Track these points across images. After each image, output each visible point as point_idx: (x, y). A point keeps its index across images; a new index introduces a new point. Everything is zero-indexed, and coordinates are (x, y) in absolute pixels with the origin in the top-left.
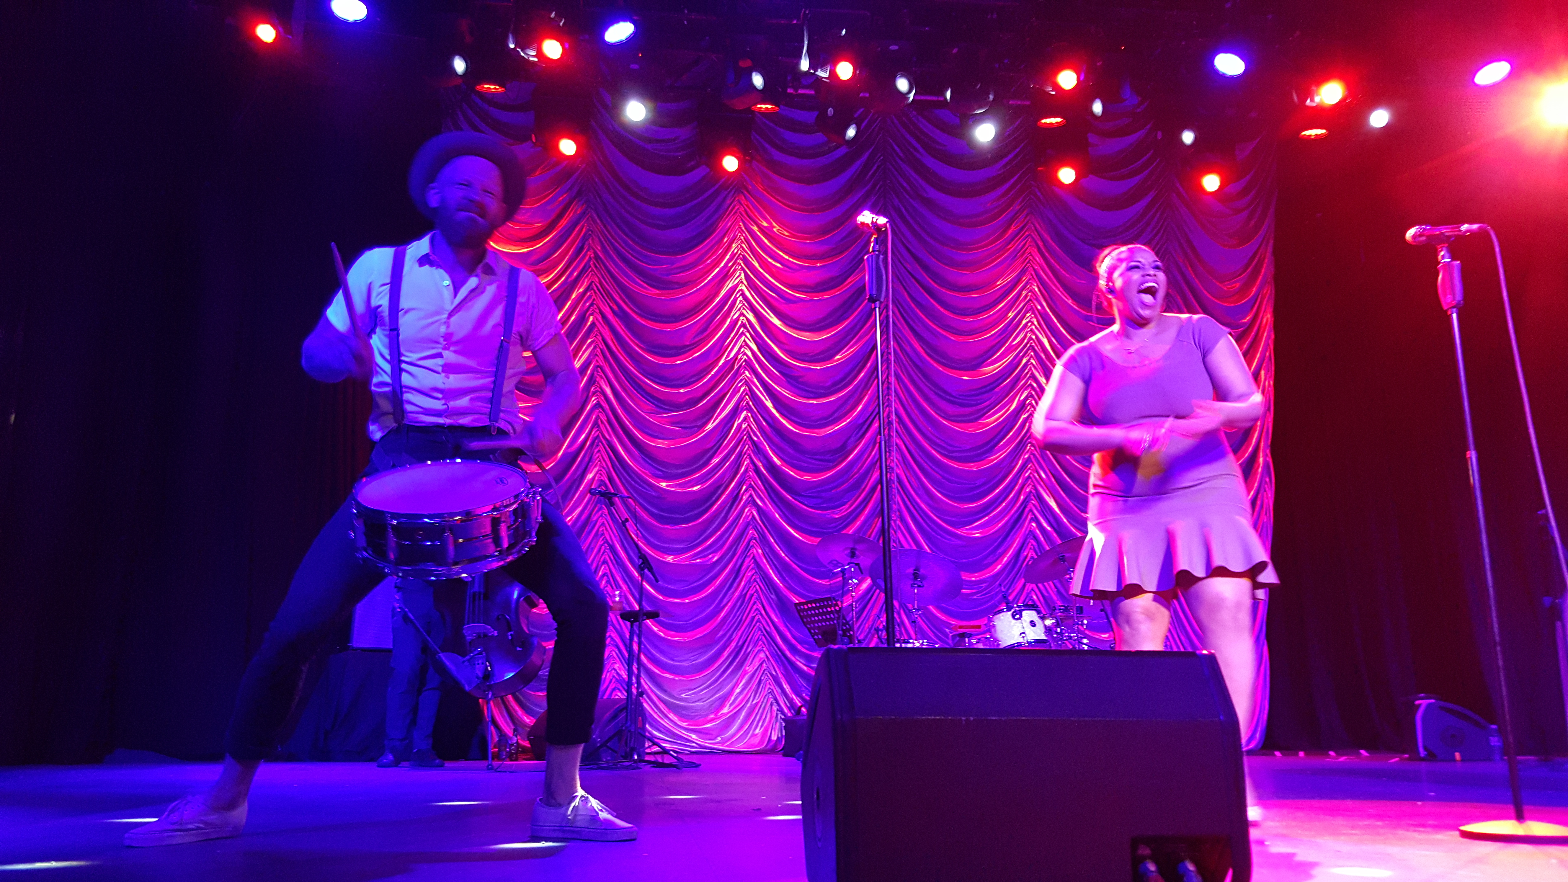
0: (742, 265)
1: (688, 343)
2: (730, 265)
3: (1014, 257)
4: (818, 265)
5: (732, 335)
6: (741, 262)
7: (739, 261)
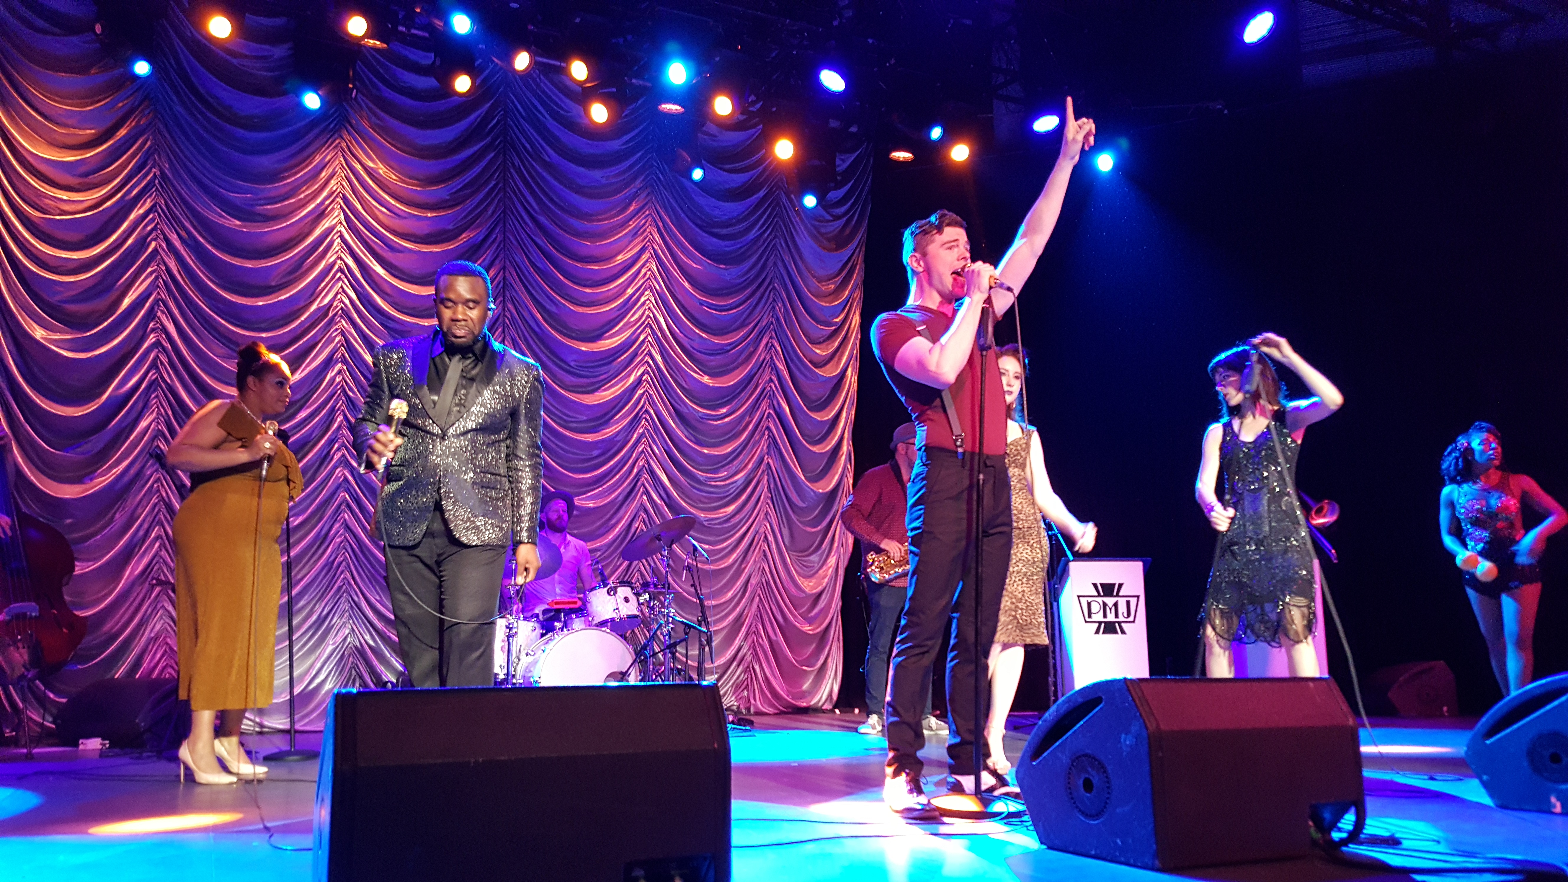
0: (342, 204)
1: (273, 284)
2: (327, 202)
3: (635, 235)
4: (429, 215)
5: (327, 280)
6: (341, 202)
7: (338, 199)
